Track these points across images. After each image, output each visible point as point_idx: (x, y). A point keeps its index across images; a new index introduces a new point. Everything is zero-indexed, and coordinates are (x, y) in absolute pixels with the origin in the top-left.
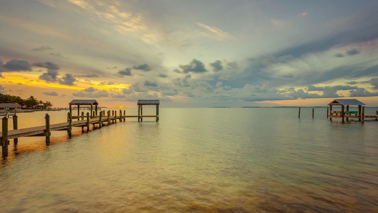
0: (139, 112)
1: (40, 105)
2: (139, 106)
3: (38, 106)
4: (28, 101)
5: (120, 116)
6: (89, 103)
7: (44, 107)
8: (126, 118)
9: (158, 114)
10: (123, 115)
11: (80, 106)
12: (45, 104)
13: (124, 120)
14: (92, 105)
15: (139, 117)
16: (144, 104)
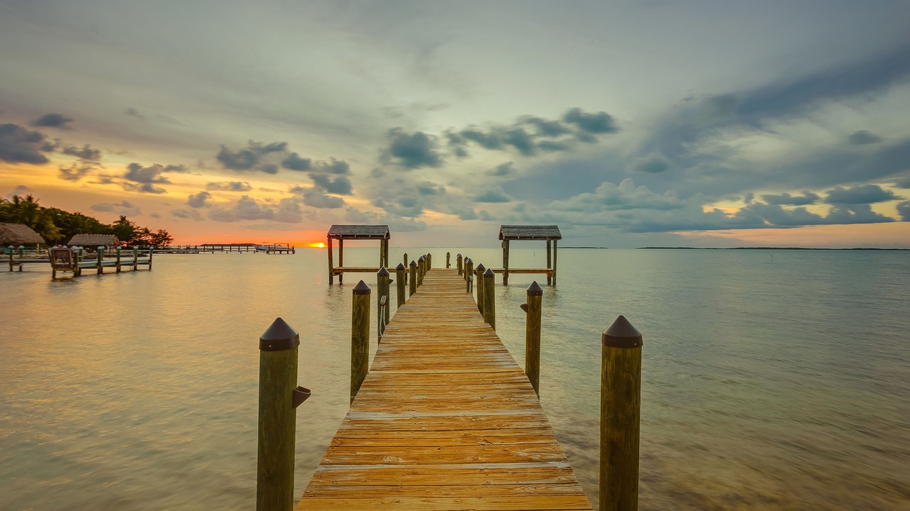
1: (144, 238)
3: (140, 241)
4: (118, 227)
7: (152, 244)
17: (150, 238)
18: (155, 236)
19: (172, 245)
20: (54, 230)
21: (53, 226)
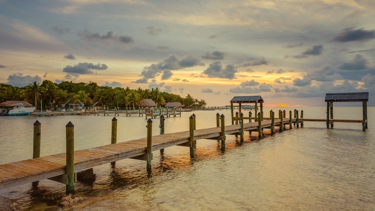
0: (328, 113)
1: (196, 103)
2: (328, 104)
3: (194, 105)
4: (187, 99)
5: (296, 119)
6: (253, 100)
7: (199, 106)
8: (304, 122)
9: (366, 119)
10: (299, 117)
11: (242, 104)
12: (200, 102)
13: (302, 125)
14: (257, 103)
15: (328, 121)
16: (337, 101)
17: (198, 103)
18: (200, 103)
19: (206, 106)
20: (163, 101)
21: (163, 99)
